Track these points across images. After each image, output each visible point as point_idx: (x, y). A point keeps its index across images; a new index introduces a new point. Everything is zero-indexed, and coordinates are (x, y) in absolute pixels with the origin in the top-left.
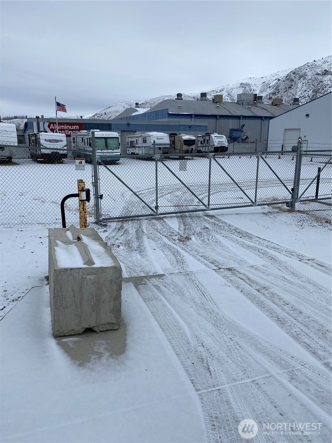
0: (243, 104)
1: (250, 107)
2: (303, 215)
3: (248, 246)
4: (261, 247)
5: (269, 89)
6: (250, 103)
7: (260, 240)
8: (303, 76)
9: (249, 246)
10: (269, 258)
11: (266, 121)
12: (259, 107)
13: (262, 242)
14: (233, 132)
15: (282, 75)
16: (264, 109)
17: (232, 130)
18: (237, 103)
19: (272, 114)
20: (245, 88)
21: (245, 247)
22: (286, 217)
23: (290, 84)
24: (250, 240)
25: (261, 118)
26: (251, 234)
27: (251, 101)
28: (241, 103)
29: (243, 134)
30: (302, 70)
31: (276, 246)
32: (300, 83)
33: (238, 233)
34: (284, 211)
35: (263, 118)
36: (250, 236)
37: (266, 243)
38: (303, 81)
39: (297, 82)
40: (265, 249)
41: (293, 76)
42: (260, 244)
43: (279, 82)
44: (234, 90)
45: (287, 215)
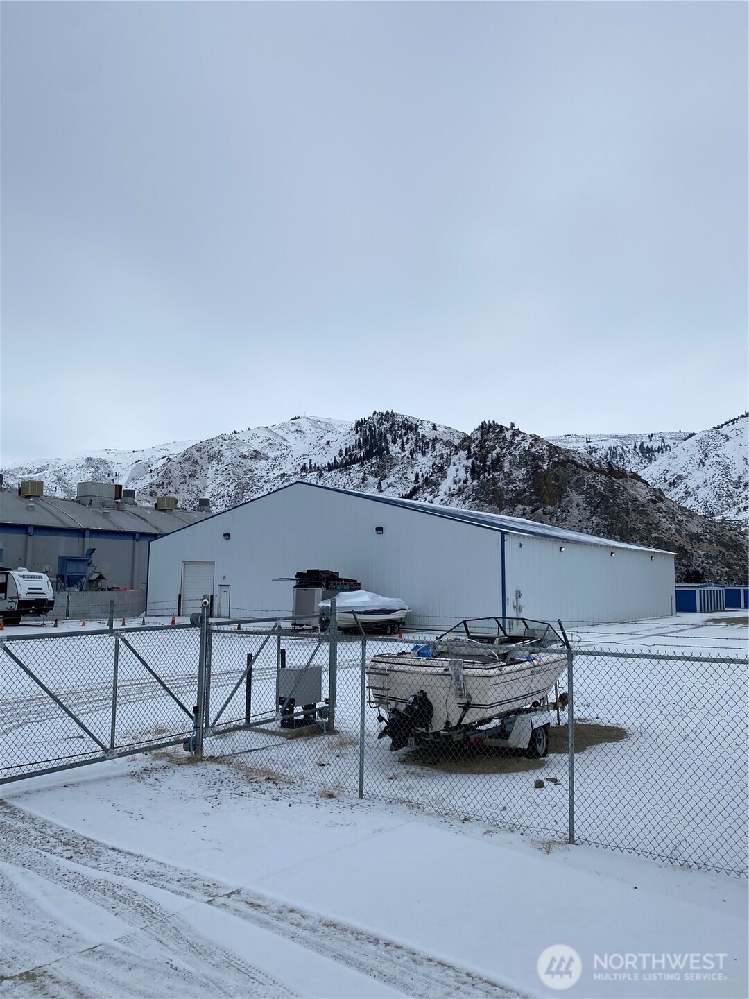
0: (90, 504)
1: (107, 511)
2: (219, 767)
3: (88, 882)
4: (118, 880)
5: (148, 476)
6: (107, 504)
7: (120, 858)
8: (216, 457)
9: (88, 884)
10: (139, 909)
11: (144, 543)
12: (128, 513)
13: (124, 861)
14: (68, 565)
15: (176, 451)
16: (139, 517)
17: (65, 561)
18: (78, 501)
19: (156, 528)
20: (97, 468)
21: (80, 887)
22: (184, 779)
23: (192, 468)
24: (94, 863)
25: (132, 535)
26: (98, 843)
27: (109, 500)
28: (86, 501)
29: (91, 569)
30: (213, 445)
31: (157, 869)
32: (210, 468)
33: (66, 844)
34: (179, 762)
35: (137, 536)
36: (96, 849)
37: (133, 864)
38: (216, 465)
39: (204, 467)
40: (130, 883)
41: (196, 455)
42: (117, 871)
43: (169, 463)
44: (72, 471)
45: (185, 772)
